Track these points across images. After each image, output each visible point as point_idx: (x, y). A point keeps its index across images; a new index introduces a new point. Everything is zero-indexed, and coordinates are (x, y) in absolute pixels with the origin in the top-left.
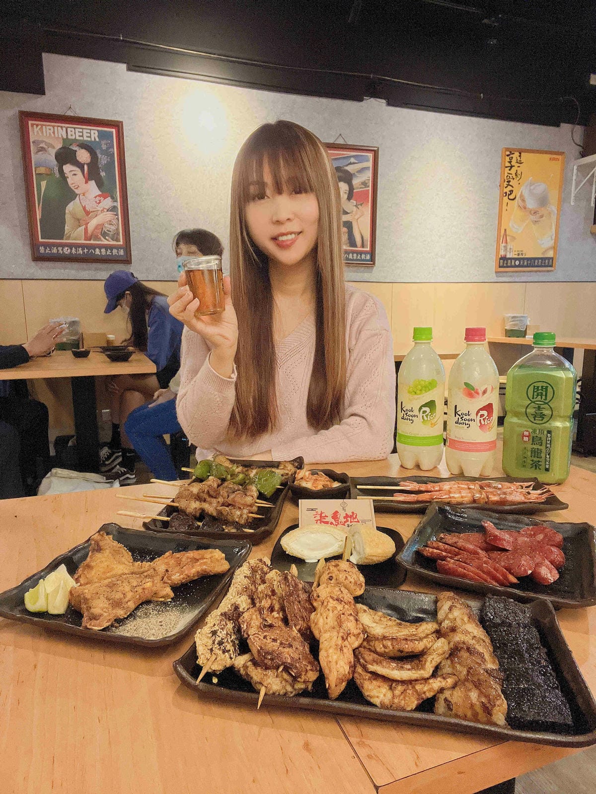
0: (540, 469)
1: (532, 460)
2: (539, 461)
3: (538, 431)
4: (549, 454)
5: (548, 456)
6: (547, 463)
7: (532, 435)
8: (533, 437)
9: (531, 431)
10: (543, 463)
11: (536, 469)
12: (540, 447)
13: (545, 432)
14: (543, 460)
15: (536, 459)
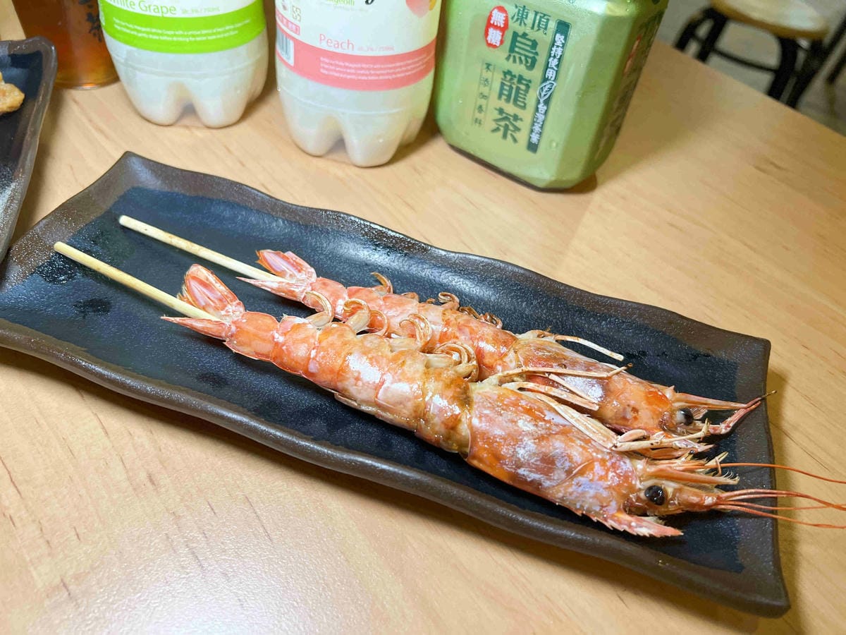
0: (515, 140)
1: (501, 111)
2: (516, 118)
3: (531, 16)
4: (547, 102)
5: (542, 107)
6: (537, 128)
7: (514, 26)
8: (515, 35)
9: (512, 10)
10: (524, 125)
11: (505, 136)
12: (527, 74)
13: (552, 25)
14: (527, 115)
15: (510, 109)
